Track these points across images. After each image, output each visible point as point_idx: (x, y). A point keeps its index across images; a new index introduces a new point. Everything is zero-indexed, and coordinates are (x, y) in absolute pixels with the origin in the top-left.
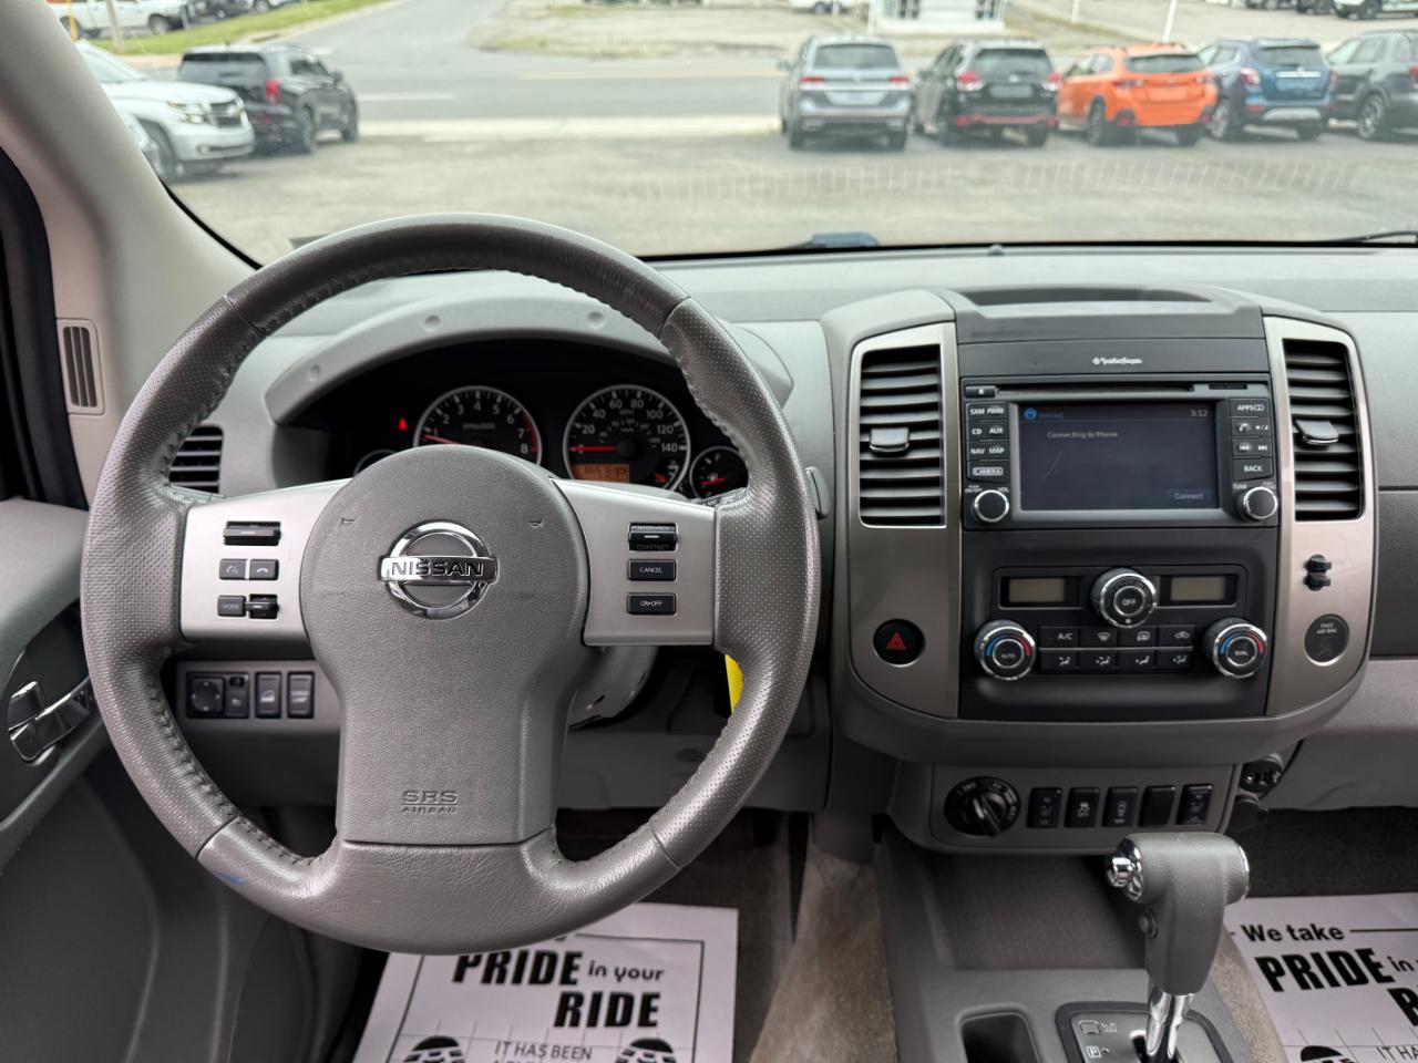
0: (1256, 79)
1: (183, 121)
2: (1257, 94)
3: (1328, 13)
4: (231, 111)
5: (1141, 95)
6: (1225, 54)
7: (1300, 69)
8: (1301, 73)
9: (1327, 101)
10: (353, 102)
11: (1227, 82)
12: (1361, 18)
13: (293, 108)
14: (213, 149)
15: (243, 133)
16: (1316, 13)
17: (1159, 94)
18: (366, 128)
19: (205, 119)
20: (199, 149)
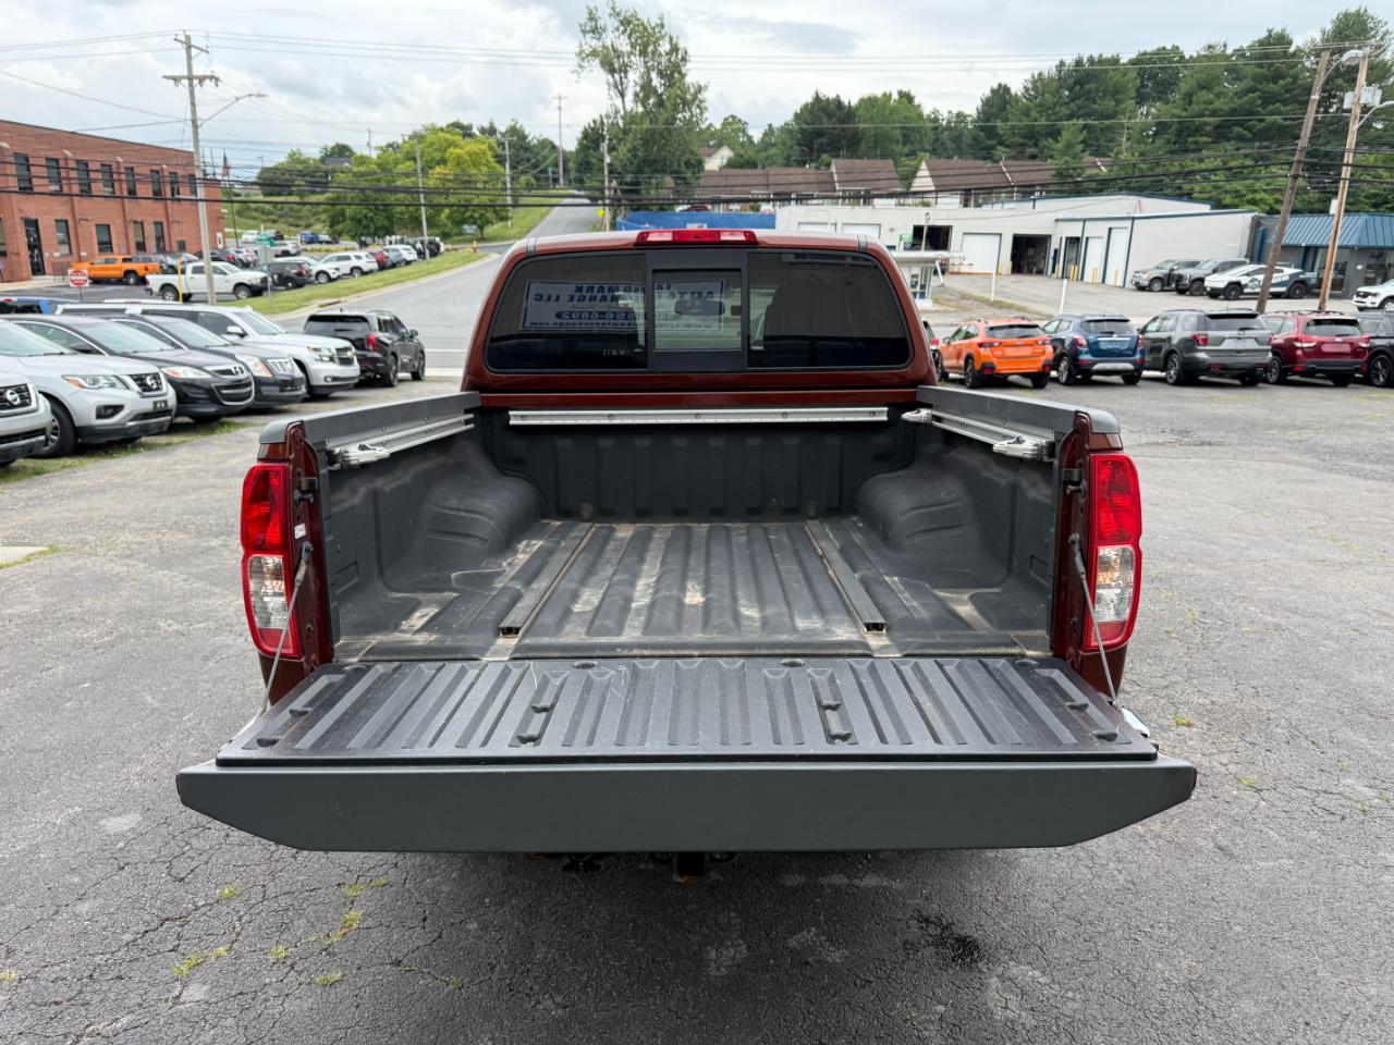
0: (1084, 342)
1: (317, 360)
2: (1086, 353)
3: (1202, 295)
4: (349, 354)
5: (998, 353)
6: (1064, 325)
7: (1115, 336)
8: (1115, 338)
9: (1138, 357)
10: (422, 352)
11: (1067, 343)
12: (1227, 299)
13: (385, 355)
14: (335, 379)
15: (354, 370)
16: (1192, 295)
17: (1010, 352)
18: (429, 372)
19: (332, 359)
20: (325, 379)
